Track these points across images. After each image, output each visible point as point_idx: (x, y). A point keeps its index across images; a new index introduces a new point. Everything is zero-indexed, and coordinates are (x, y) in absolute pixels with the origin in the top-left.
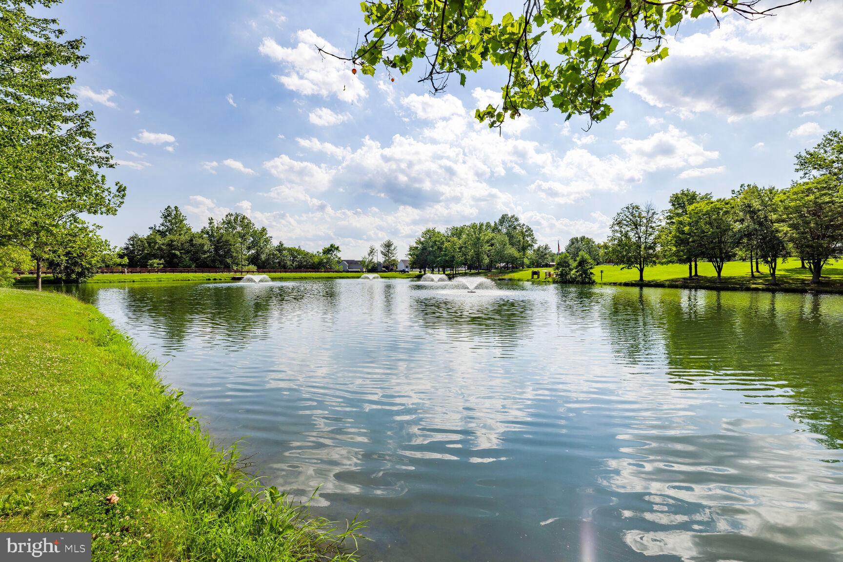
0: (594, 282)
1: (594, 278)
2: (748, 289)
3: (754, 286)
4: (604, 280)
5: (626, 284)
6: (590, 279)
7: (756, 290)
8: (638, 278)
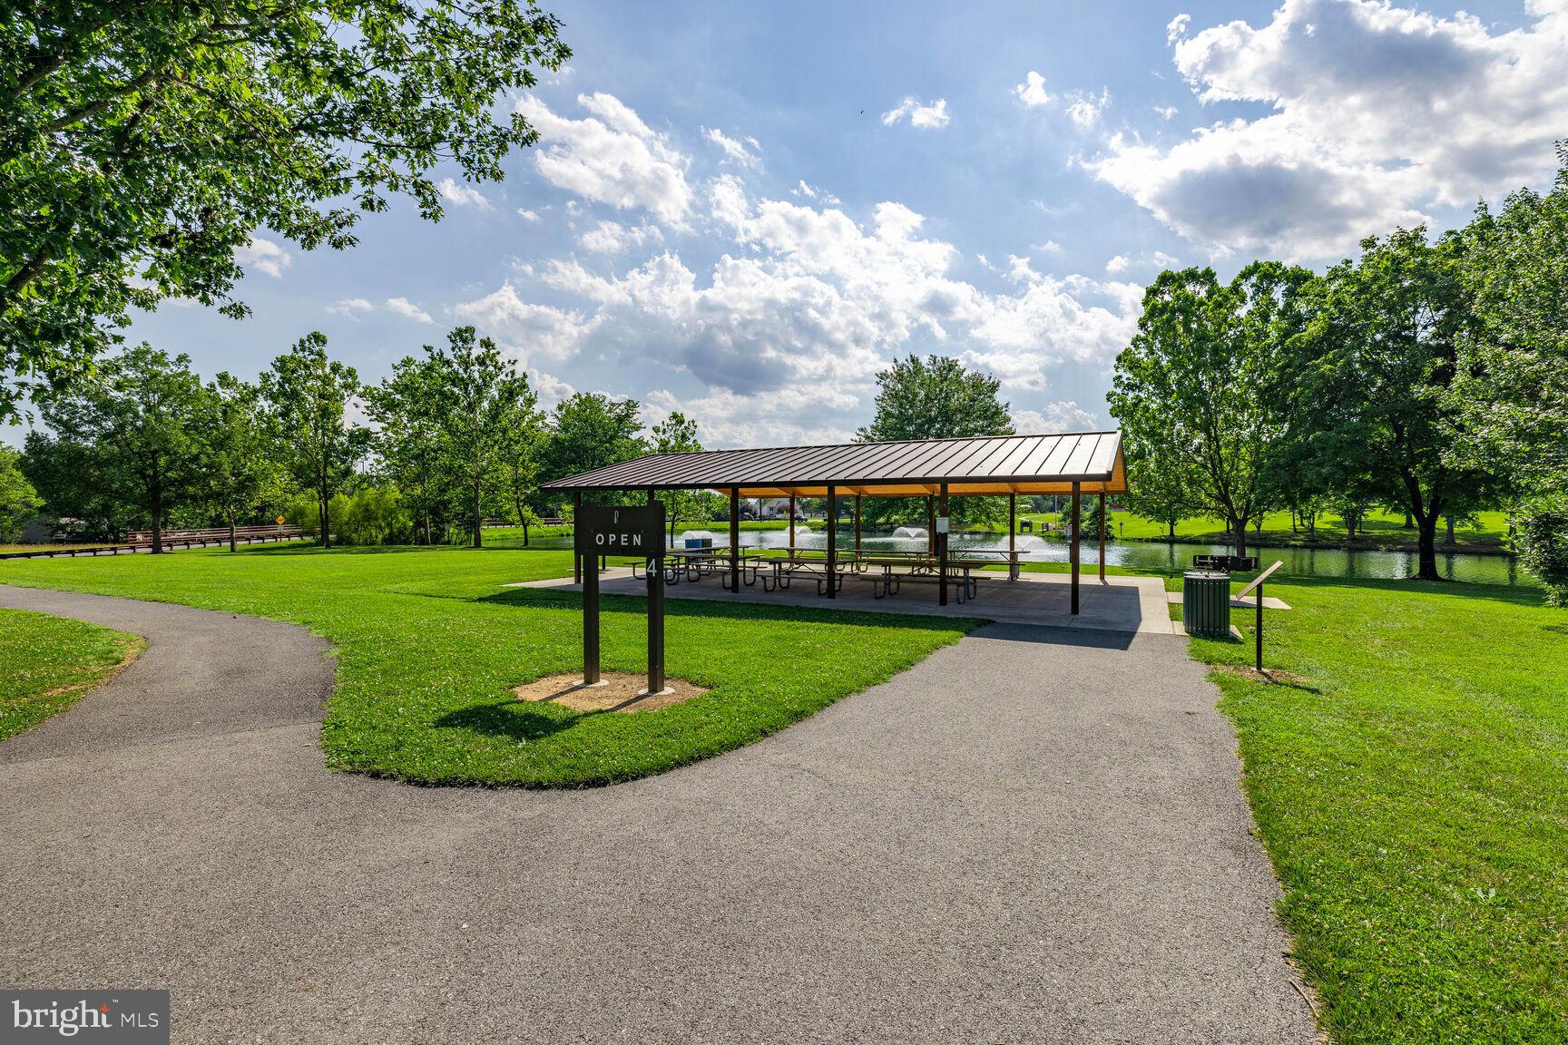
0: (1112, 538)
1: (1113, 532)
2: (1287, 546)
3: (1293, 543)
4: (1126, 535)
5: (1155, 541)
6: (1108, 534)
7: (1295, 547)
8: (1167, 533)
